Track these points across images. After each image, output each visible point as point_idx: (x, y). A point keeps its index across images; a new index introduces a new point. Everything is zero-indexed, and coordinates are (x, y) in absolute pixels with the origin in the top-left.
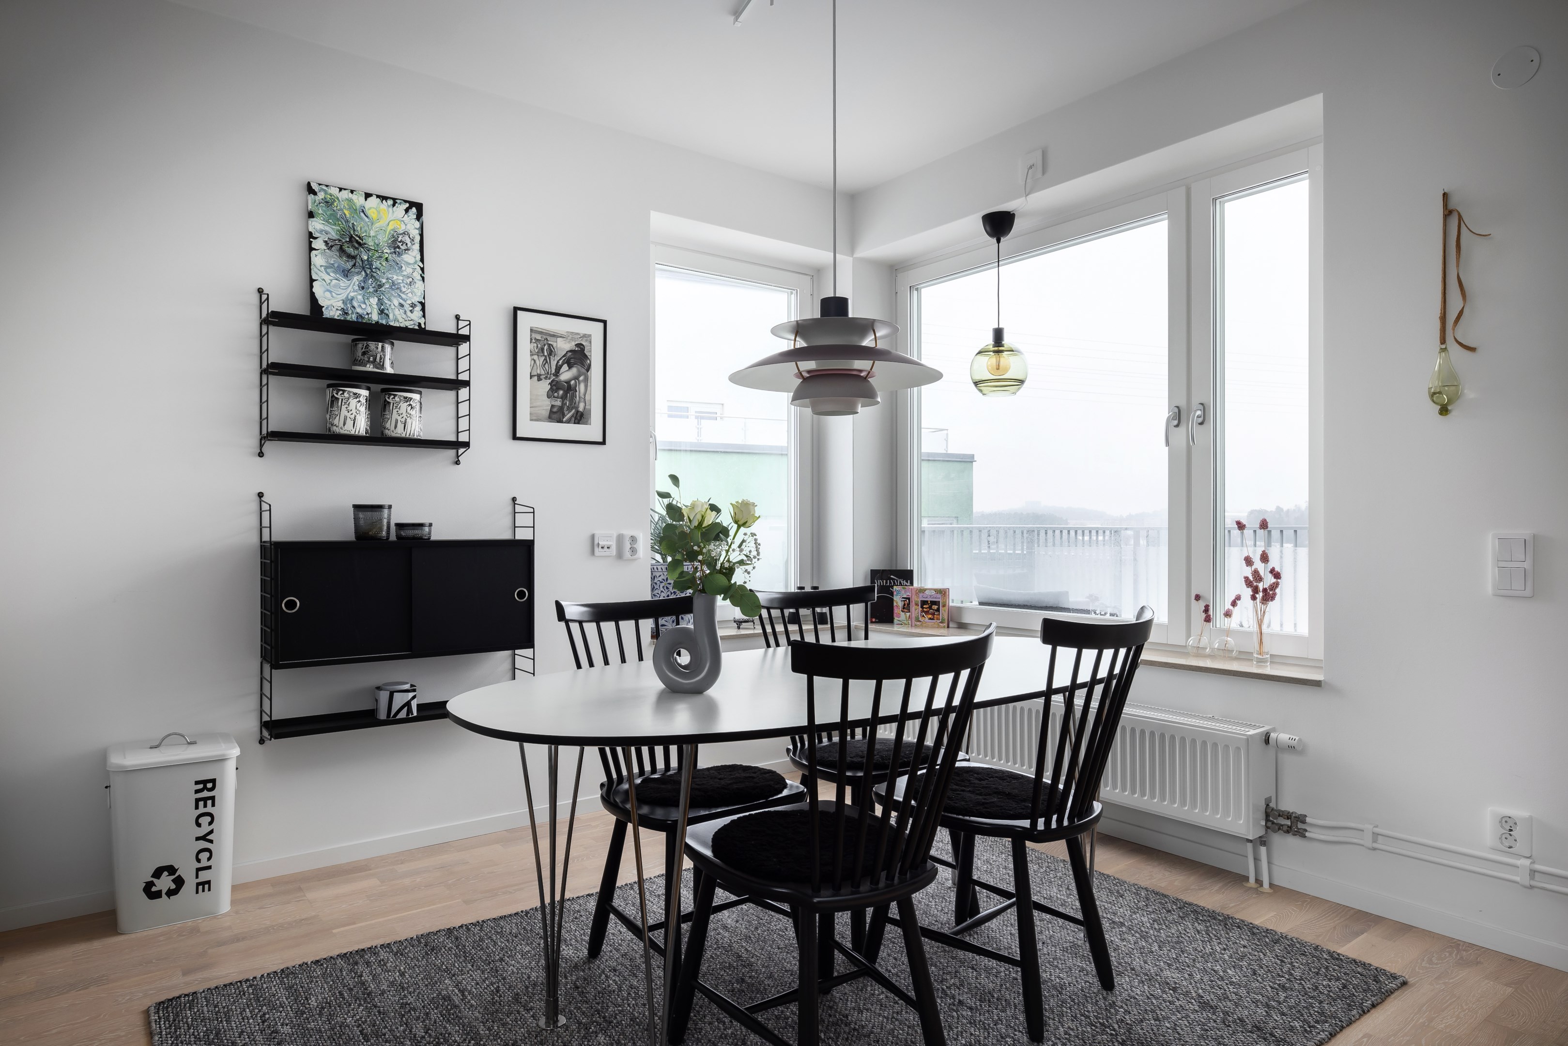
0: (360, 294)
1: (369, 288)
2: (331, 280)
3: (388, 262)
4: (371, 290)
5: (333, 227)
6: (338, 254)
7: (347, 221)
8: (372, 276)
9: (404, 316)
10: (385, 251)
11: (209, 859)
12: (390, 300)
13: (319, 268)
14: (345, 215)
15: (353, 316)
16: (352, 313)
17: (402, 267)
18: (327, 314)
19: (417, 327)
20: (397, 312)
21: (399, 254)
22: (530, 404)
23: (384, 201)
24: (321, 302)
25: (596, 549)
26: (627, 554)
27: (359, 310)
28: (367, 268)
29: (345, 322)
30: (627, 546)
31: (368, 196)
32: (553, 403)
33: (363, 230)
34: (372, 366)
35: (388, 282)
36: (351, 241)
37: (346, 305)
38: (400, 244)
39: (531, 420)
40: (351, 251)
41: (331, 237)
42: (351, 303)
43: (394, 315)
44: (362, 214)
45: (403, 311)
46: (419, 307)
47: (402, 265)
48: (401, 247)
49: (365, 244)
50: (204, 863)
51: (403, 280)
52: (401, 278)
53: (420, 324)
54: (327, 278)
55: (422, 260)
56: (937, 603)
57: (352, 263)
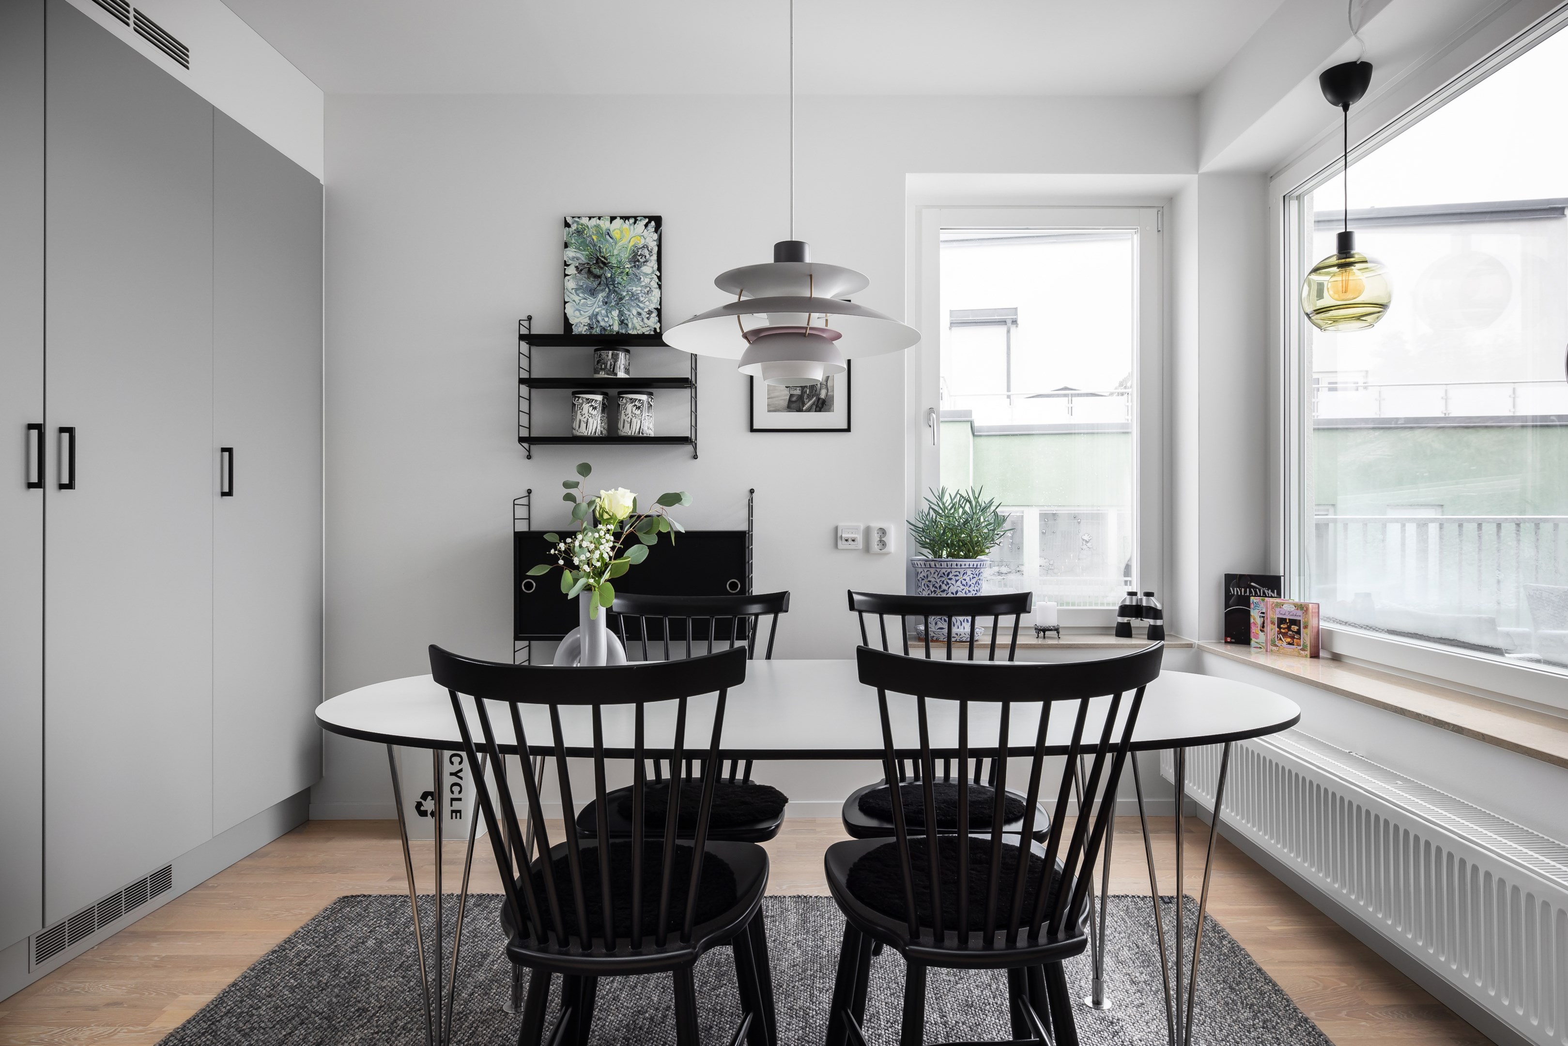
0: (604, 309)
1: (611, 302)
2: (580, 300)
3: (628, 276)
4: (613, 304)
5: (583, 253)
6: (586, 276)
7: (595, 245)
8: (615, 291)
9: (642, 324)
10: (626, 266)
11: (460, 792)
12: (629, 310)
13: (571, 291)
14: (593, 240)
15: (598, 329)
16: (597, 327)
17: (641, 278)
18: (577, 330)
19: (652, 333)
20: (635, 321)
21: (639, 267)
22: (768, 395)
23: (627, 221)
24: (571, 321)
25: (839, 542)
26: (875, 546)
27: (602, 324)
28: (611, 285)
29: (591, 336)
30: (875, 537)
31: (613, 219)
32: (792, 392)
33: (608, 251)
34: (603, 373)
35: (628, 294)
36: (597, 263)
37: (592, 320)
38: (639, 258)
39: (769, 411)
40: (597, 271)
41: (580, 261)
42: (596, 318)
43: (632, 323)
44: (608, 237)
45: (641, 319)
46: (655, 314)
47: (641, 277)
48: (640, 260)
49: (609, 263)
50: (456, 795)
51: (641, 291)
52: (640, 289)
53: (655, 329)
54: (577, 298)
55: (659, 269)
56: (1298, 623)
57: (597, 282)
